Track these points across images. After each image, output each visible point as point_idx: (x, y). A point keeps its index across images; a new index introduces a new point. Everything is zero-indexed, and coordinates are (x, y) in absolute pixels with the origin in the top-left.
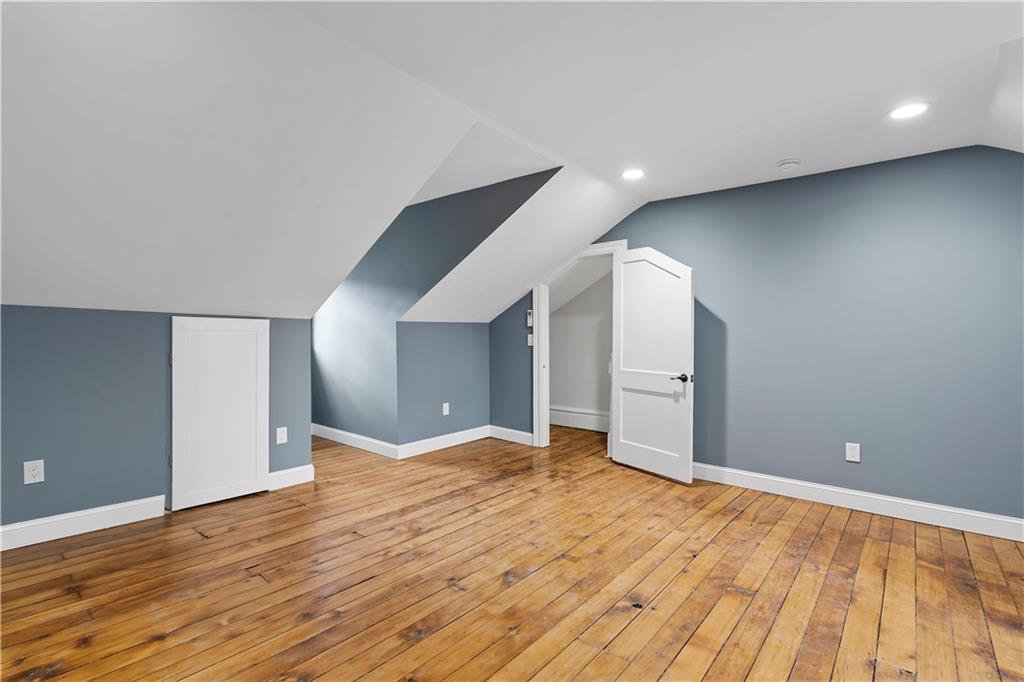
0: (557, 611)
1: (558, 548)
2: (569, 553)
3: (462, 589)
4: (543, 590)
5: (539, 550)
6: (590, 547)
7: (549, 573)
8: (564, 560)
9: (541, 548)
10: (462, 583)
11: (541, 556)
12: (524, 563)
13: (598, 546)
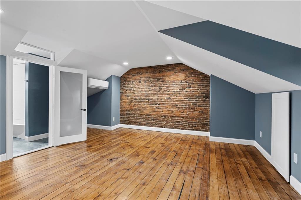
0: (129, 157)
1: (130, 172)
2: (126, 171)
3: (152, 158)
4: (133, 160)
5: (137, 170)
6: (119, 174)
7: (132, 164)
8: (128, 168)
9: (136, 172)
10: (152, 159)
11: (135, 169)
12: (140, 166)
13: (116, 175)
